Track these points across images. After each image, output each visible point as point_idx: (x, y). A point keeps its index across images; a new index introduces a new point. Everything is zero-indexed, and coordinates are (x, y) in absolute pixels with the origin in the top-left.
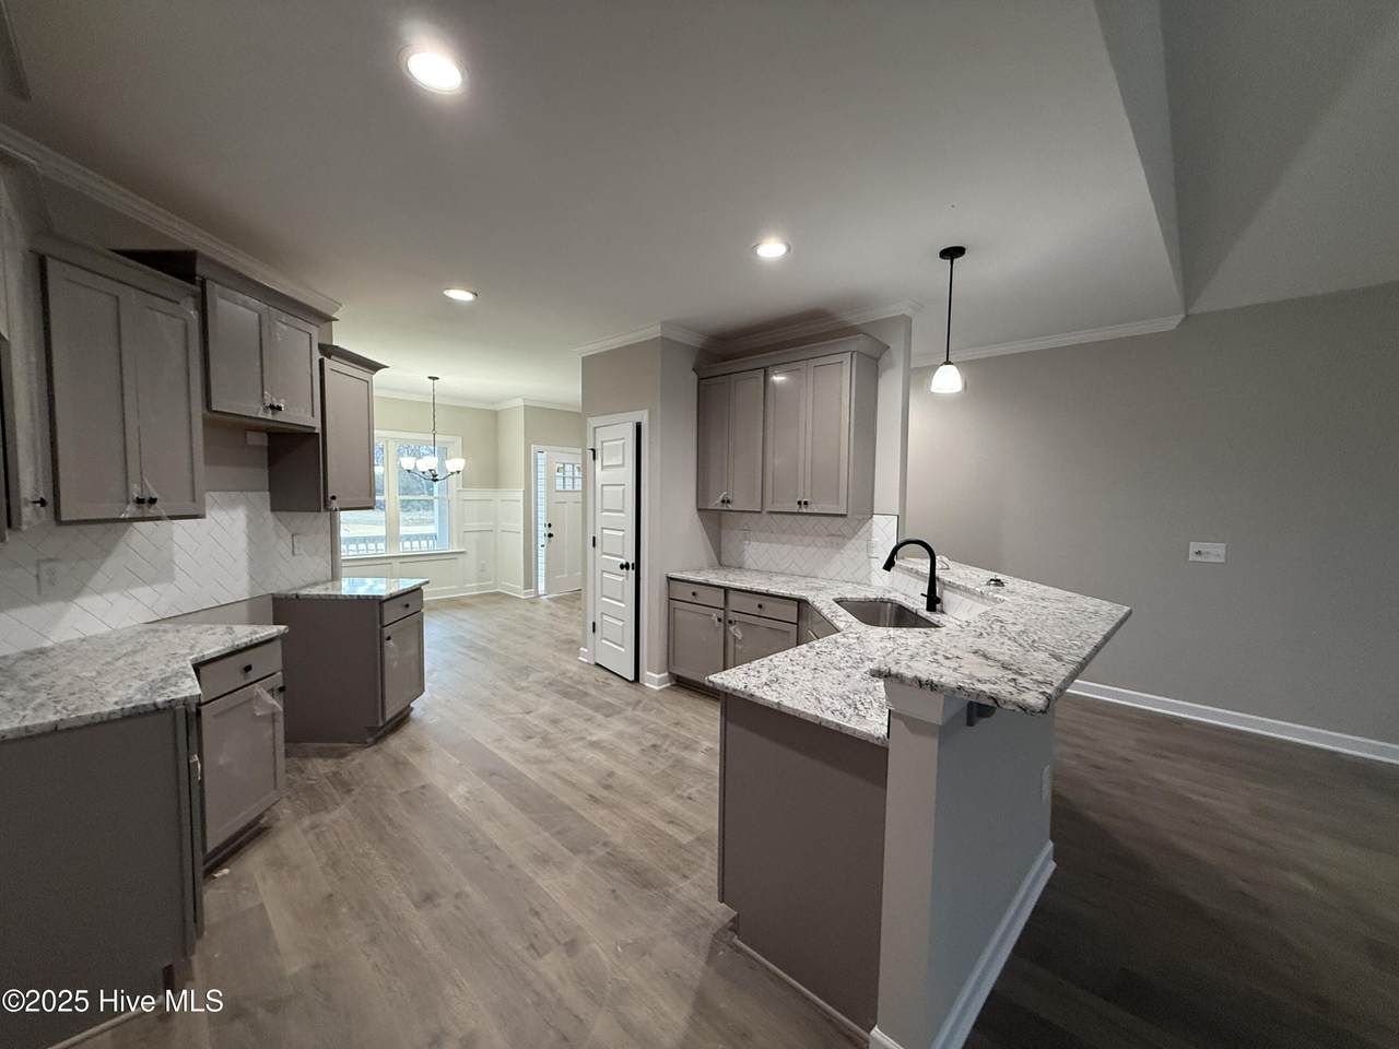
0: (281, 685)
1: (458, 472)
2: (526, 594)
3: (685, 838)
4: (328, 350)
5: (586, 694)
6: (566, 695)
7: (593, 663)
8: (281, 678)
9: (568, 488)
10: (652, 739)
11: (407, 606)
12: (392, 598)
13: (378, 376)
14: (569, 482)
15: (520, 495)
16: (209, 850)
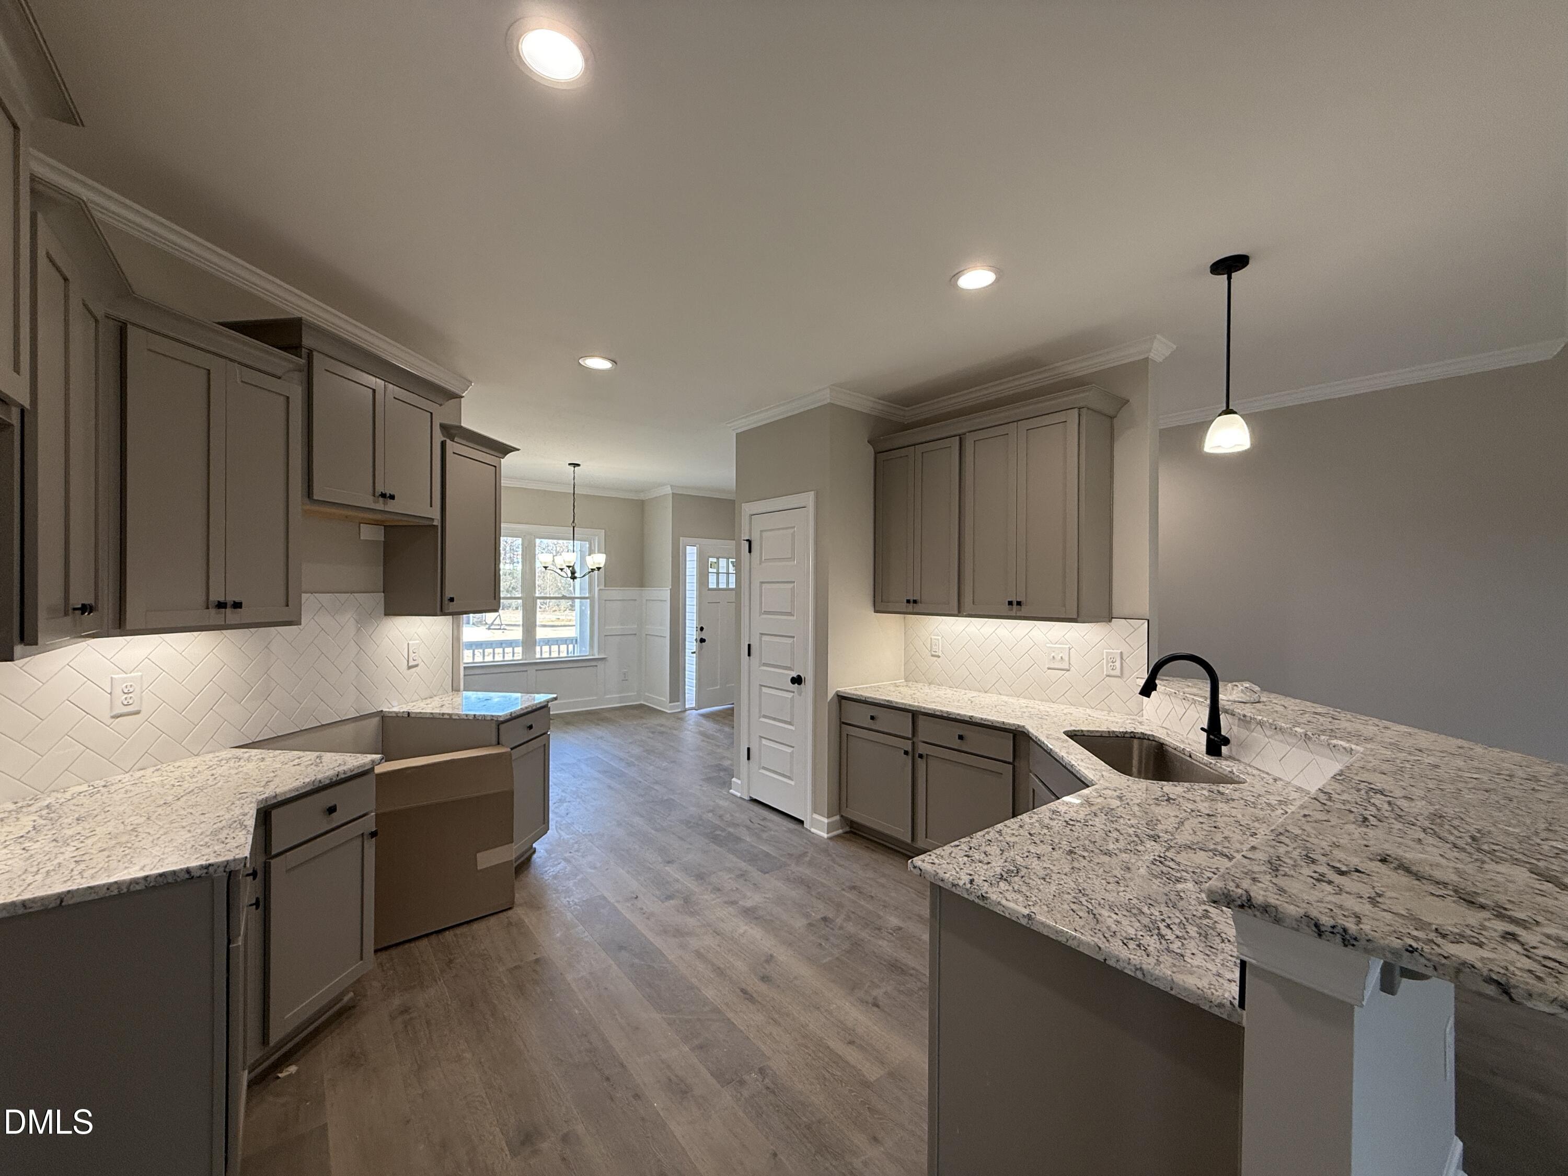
0: (374, 829)
1: (599, 569)
2: (671, 708)
3: (873, 1072)
4: (453, 431)
5: (738, 840)
6: (715, 839)
7: (747, 798)
8: (374, 820)
9: (723, 585)
10: (821, 909)
11: (530, 727)
12: (513, 718)
13: (508, 461)
14: (723, 578)
15: (666, 594)
16: (272, 1044)
